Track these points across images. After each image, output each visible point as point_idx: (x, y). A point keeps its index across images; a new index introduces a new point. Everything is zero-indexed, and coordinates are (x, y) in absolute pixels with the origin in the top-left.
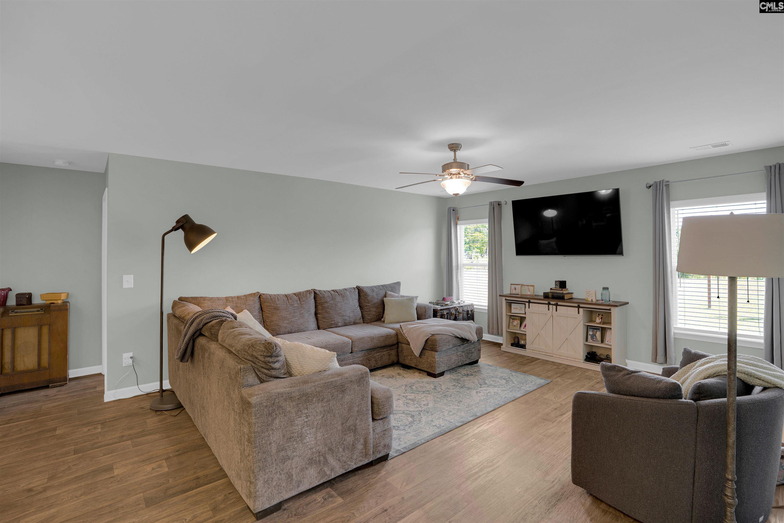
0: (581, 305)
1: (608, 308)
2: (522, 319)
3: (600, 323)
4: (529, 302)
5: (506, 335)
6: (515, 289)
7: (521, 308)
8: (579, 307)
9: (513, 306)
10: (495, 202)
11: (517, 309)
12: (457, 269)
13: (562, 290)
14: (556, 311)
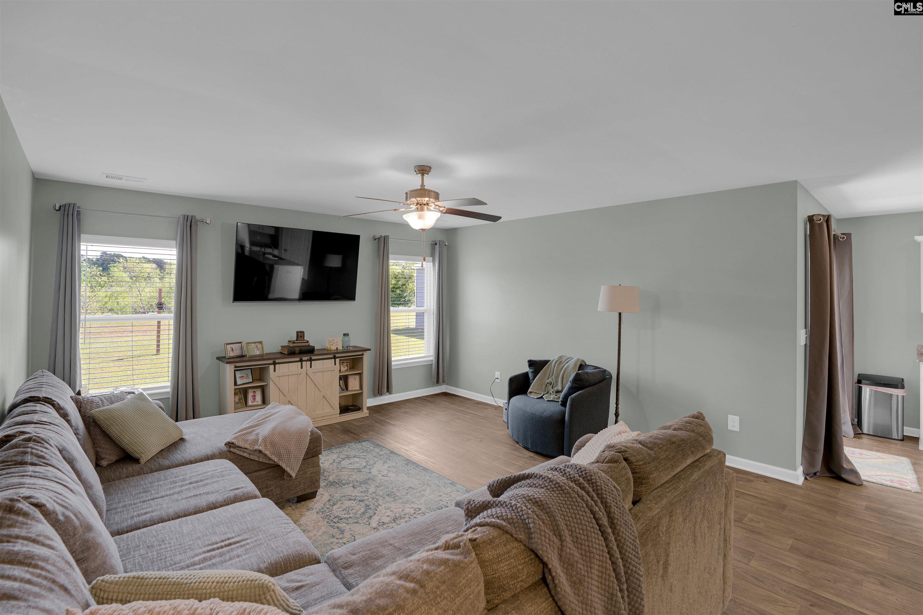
0: (337, 356)
1: (361, 353)
3: (347, 370)
4: (274, 364)
6: (232, 350)
7: (248, 376)
8: (335, 358)
9: (238, 374)
11: (243, 378)
13: (304, 342)
14: (311, 367)
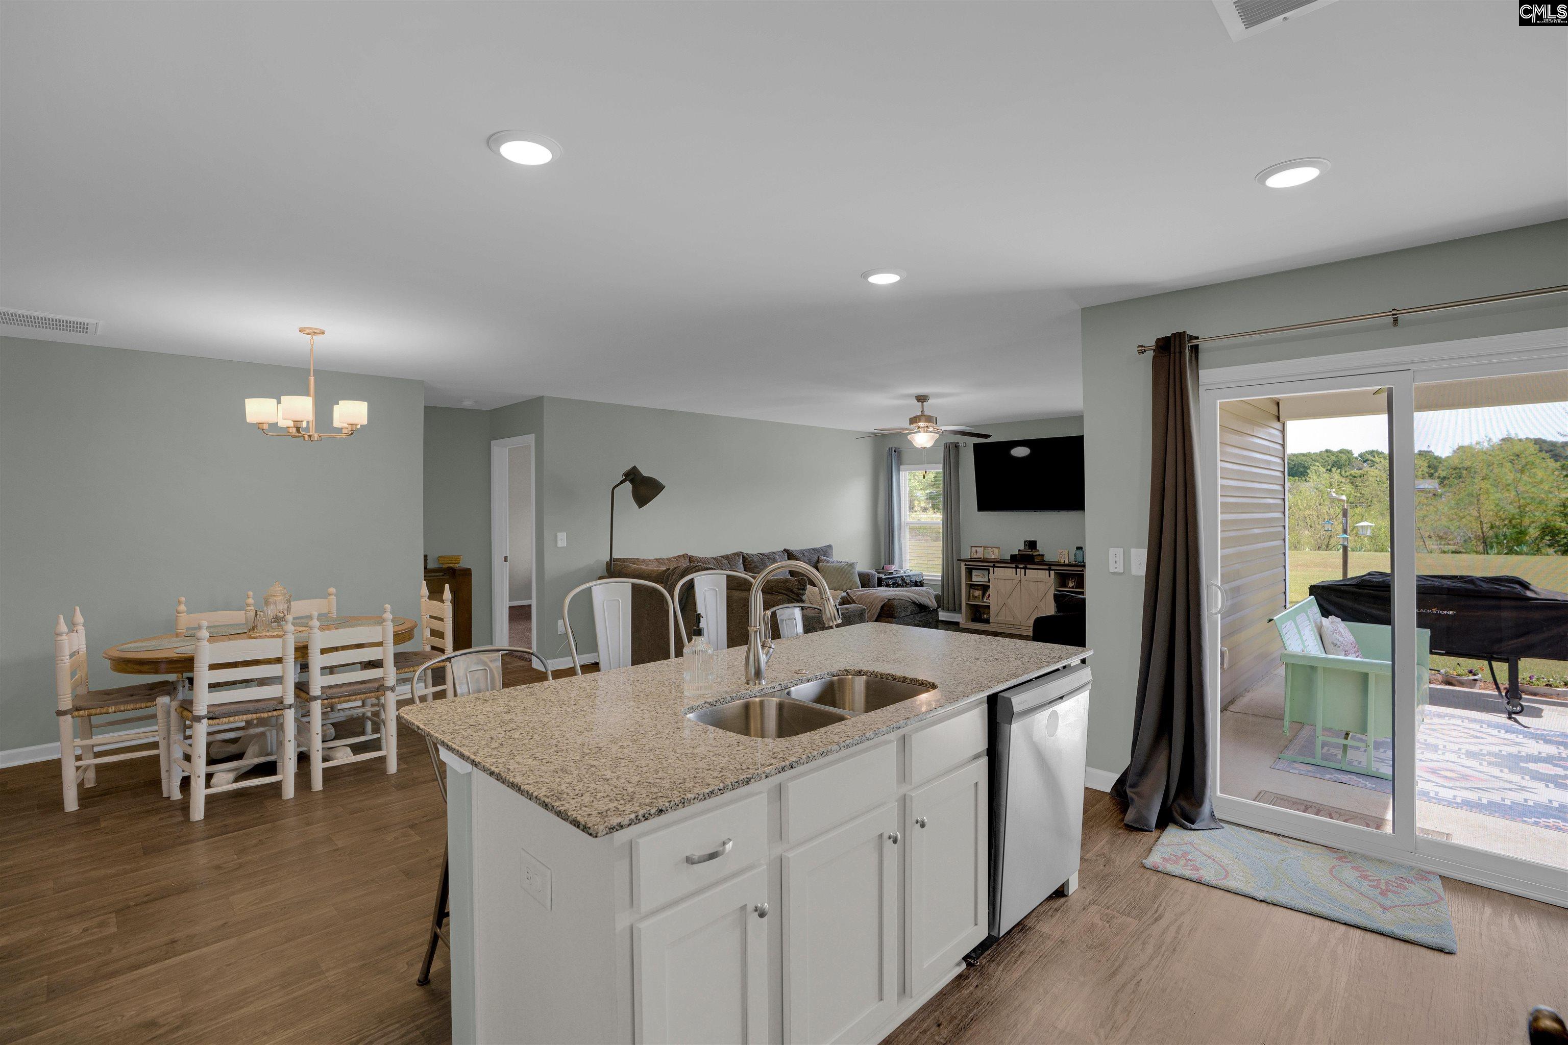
0: (1053, 568)
1: (1081, 569)
2: (985, 588)
4: (994, 567)
5: (966, 608)
6: (976, 552)
7: (984, 575)
8: (1050, 570)
9: (974, 573)
10: (952, 443)
11: (978, 577)
12: (900, 529)
13: (1032, 551)
14: (1025, 575)
